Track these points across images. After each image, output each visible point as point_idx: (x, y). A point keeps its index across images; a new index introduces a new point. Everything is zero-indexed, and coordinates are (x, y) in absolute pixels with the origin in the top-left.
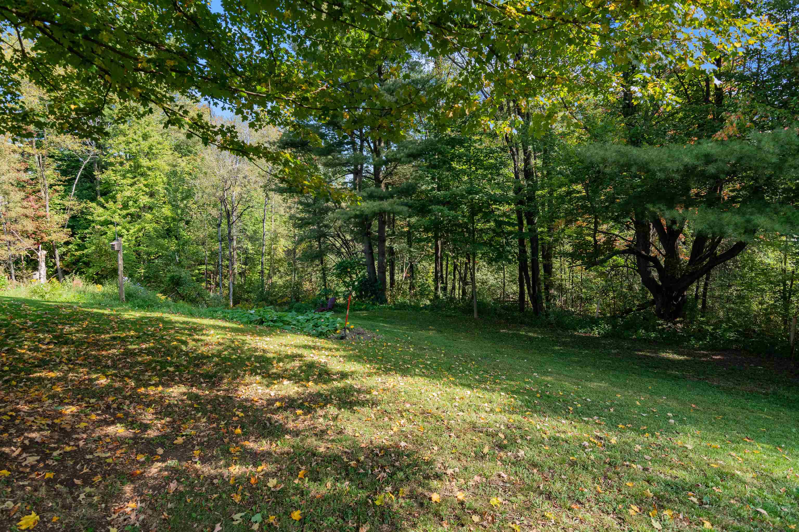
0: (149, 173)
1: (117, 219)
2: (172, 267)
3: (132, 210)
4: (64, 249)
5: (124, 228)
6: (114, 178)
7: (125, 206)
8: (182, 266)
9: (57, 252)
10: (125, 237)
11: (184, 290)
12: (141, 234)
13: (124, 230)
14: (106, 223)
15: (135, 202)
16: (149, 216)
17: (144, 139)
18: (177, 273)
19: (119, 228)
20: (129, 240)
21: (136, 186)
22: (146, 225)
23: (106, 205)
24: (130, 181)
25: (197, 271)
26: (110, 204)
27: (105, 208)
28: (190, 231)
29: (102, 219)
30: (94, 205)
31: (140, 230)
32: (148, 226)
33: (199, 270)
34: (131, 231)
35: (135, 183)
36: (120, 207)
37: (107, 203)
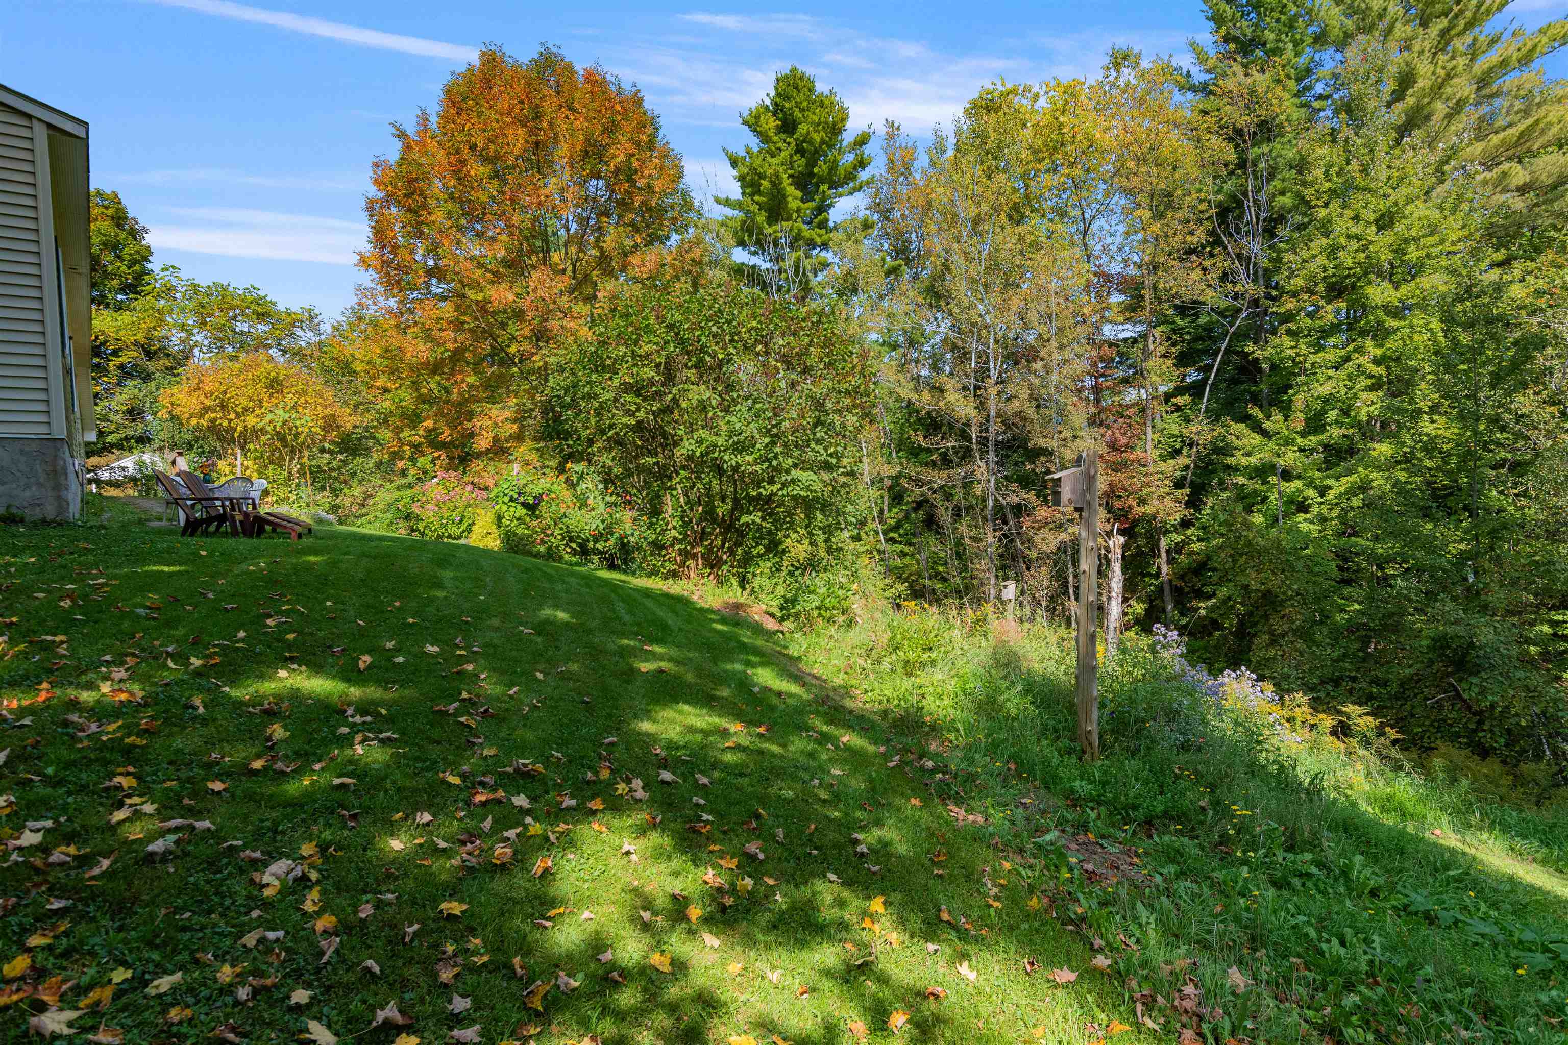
0: (1391, 323)
1: (1290, 458)
2: (1446, 606)
3: (1335, 433)
4: (1177, 538)
5: (1310, 484)
6: (1291, 352)
7: (1315, 424)
8: (1484, 608)
9: (1164, 543)
10: (1315, 510)
11: (1483, 691)
12: (1356, 502)
13: (1311, 493)
14: (1263, 472)
15: (1345, 413)
16: (1383, 449)
17: (1380, 229)
18: (1460, 630)
19: (1297, 484)
20: (1323, 520)
21: (1350, 367)
22: (1374, 475)
23: (1267, 425)
24: (1331, 356)
25: (1546, 629)
26: (1275, 422)
27: (1264, 433)
28: (1525, 494)
29: (1253, 460)
30: (1240, 427)
31: (1352, 492)
32: (1378, 479)
33: (1554, 624)
34: (1331, 495)
35: (1347, 359)
36: (1300, 426)
37: (1268, 417)
